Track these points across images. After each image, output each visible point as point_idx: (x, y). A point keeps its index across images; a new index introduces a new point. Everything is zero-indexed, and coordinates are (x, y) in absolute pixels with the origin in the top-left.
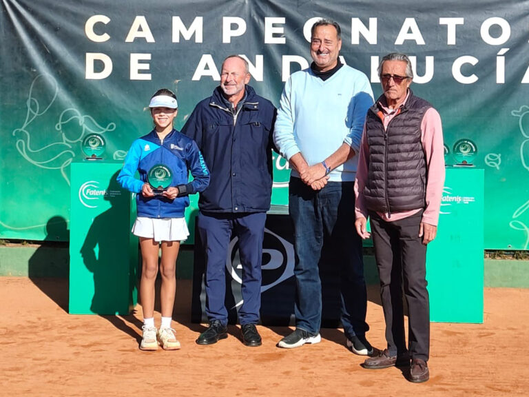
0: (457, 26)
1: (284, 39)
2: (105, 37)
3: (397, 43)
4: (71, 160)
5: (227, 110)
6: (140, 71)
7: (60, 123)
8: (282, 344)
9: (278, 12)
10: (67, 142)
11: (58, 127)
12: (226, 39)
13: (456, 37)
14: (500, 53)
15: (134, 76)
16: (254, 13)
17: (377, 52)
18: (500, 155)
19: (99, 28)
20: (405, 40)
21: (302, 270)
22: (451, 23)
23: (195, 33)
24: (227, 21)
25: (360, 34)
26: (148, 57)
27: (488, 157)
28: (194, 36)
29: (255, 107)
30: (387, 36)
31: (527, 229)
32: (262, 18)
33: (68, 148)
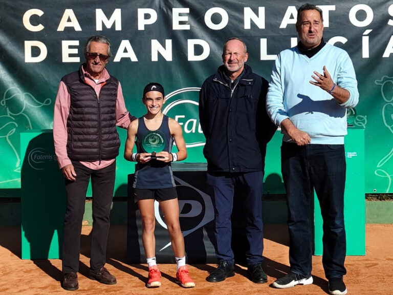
0: (330, 12)
1: (189, 26)
2: (40, 28)
3: (281, 27)
4: (14, 129)
5: (227, 85)
6: (71, 55)
7: (4, 100)
8: (276, 284)
9: (185, 4)
10: (11, 115)
11: (3, 103)
12: (141, 27)
13: (330, 21)
14: (365, 33)
15: (66, 59)
16: (163, 5)
17: (265, 35)
18: (366, 116)
19: (34, 20)
20: (288, 25)
21: (293, 221)
22: (325, 10)
23: (114, 22)
24: (141, 12)
25: (251, 20)
26: (76, 43)
27: (356, 118)
28: (114, 25)
29: (250, 83)
30: (273, 21)
31: (388, 176)
32: (170, 8)
33: (12, 120)
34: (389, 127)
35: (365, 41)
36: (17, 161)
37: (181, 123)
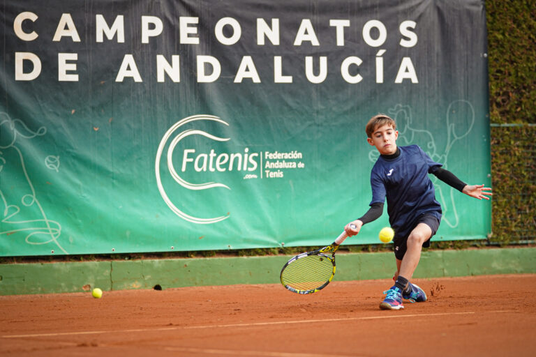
0: (345, 28)
1: (198, 39)
2: (33, 36)
3: (295, 43)
6: (68, 72)
9: (192, 12)
12: (145, 40)
13: (344, 39)
14: (378, 54)
15: (63, 77)
16: (168, 13)
17: (280, 52)
19: (27, 27)
20: (303, 41)
22: (340, 25)
24: (146, 20)
25: (265, 35)
26: (74, 57)
28: (116, 36)
30: (287, 37)
32: (177, 17)
35: (379, 62)
36: (4, 208)
37: (191, 160)
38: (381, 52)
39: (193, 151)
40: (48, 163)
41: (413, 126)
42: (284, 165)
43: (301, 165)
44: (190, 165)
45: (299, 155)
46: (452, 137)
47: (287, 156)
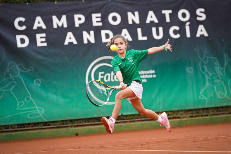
1: (102, 23)
2: (24, 28)
3: (147, 22)
4: (15, 86)
6: (42, 42)
7: (8, 69)
10: (12, 77)
11: (7, 71)
12: (77, 25)
15: (39, 44)
19: (21, 24)
22: (167, 13)
24: (76, 17)
26: (44, 35)
27: (187, 69)
28: (63, 25)
31: (206, 98)
32: (90, 14)
33: (13, 80)
34: (204, 73)
35: (187, 28)
36: (17, 103)
37: (102, 77)
38: (188, 23)
39: (103, 73)
40: (35, 82)
41: (207, 55)
42: (146, 76)
43: (155, 76)
44: (102, 79)
45: (153, 72)
46: (227, 60)
47: (148, 72)
